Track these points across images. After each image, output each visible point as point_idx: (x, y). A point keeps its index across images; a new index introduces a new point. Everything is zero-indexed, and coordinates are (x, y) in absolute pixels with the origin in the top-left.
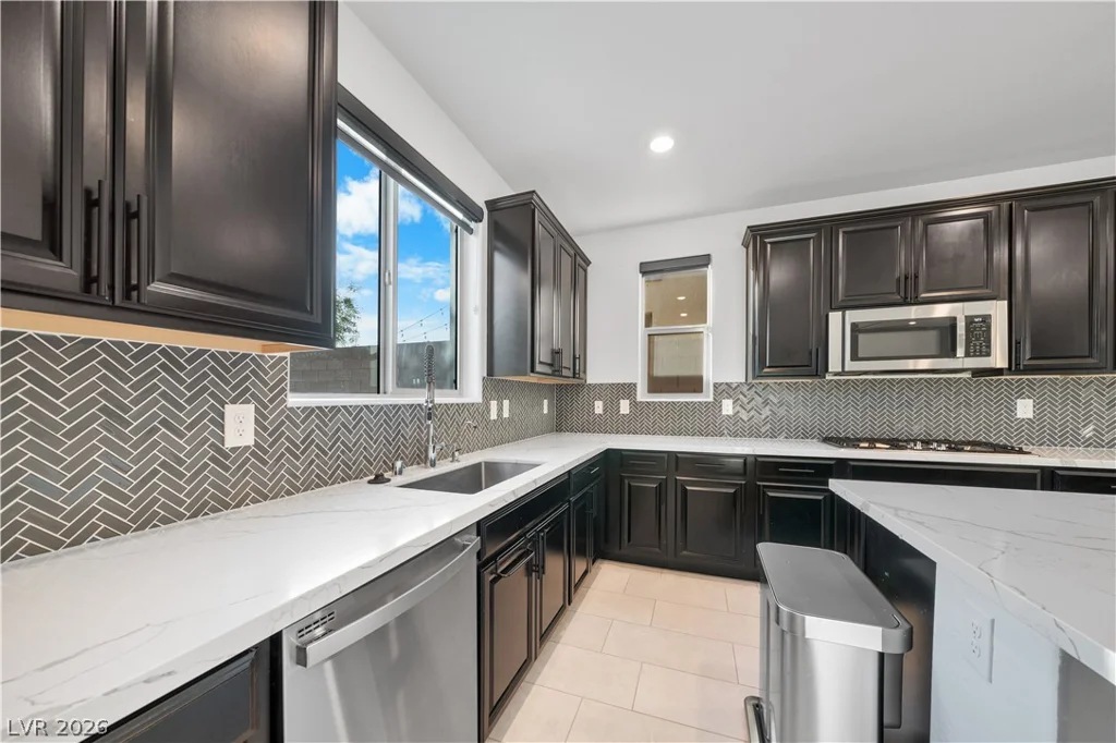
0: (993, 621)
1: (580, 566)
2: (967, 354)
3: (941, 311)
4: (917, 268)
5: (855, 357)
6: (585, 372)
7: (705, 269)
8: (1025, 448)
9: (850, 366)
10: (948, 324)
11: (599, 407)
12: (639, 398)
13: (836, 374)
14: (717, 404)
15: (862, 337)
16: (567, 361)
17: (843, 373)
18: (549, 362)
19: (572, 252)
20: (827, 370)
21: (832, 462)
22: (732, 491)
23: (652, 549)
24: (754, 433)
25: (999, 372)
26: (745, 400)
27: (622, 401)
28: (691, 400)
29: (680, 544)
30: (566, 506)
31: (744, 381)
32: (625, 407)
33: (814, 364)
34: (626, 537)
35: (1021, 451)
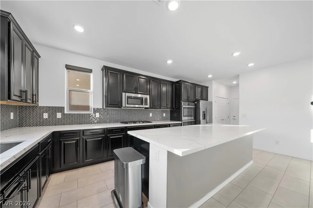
0: (159, 151)
1: (43, 179)
2: (145, 105)
3: (139, 96)
4: (137, 86)
5: (127, 104)
6: (38, 101)
7: (90, 73)
8: (152, 122)
9: (127, 105)
10: (142, 98)
11: (46, 116)
12: (66, 112)
13: (124, 107)
14: (94, 114)
15: (129, 99)
16: (29, 96)
17: (125, 107)
18: (19, 95)
19: (32, 50)
20: (122, 106)
21: (124, 128)
22: (101, 138)
23: (74, 163)
24: (105, 122)
25: (148, 108)
26: (103, 113)
27: (57, 113)
28: (86, 113)
29: (84, 158)
30: (38, 157)
31: (102, 108)
32: (59, 115)
33: (119, 105)
34: (63, 162)
35: (151, 122)
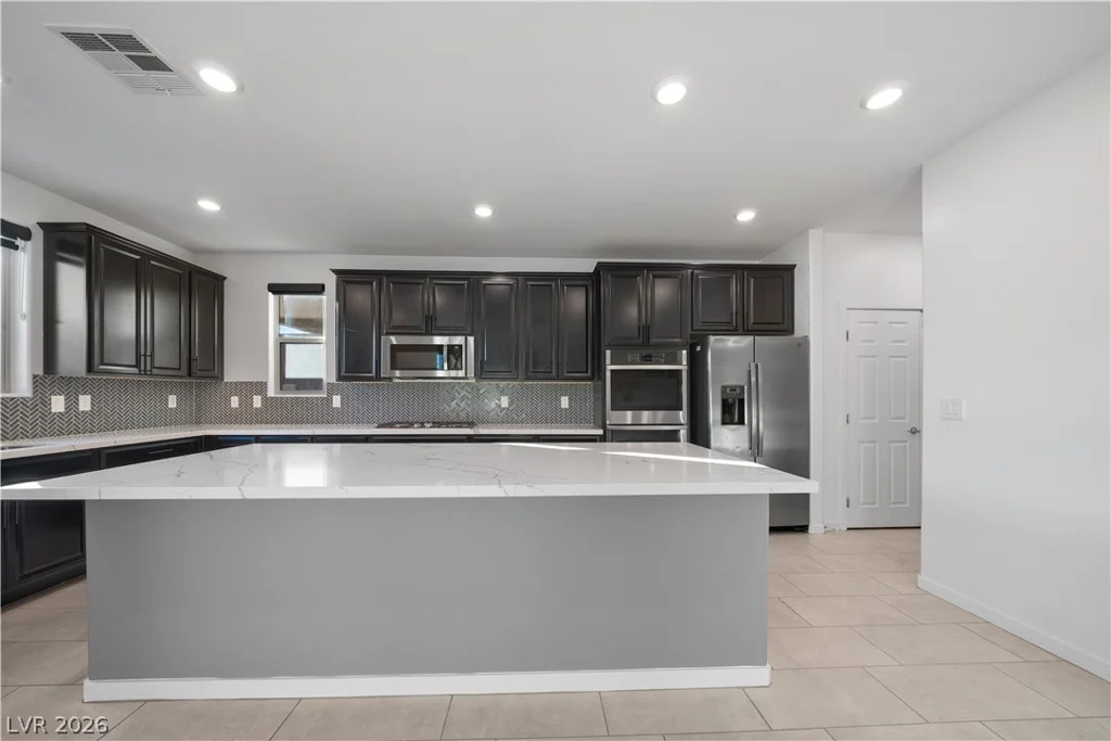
2: (449, 369)
3: (438, 340)
4: (431, 312)
5: (393, 368)
9: (391, 373)
11: (235, 402)
12: (270, 394)
14: (329, 400)
15: (399, 354)
20: (380, 376)
27: (255, 397)
28: (310, 396)
32: (257, 402)
33: (375, 373)
